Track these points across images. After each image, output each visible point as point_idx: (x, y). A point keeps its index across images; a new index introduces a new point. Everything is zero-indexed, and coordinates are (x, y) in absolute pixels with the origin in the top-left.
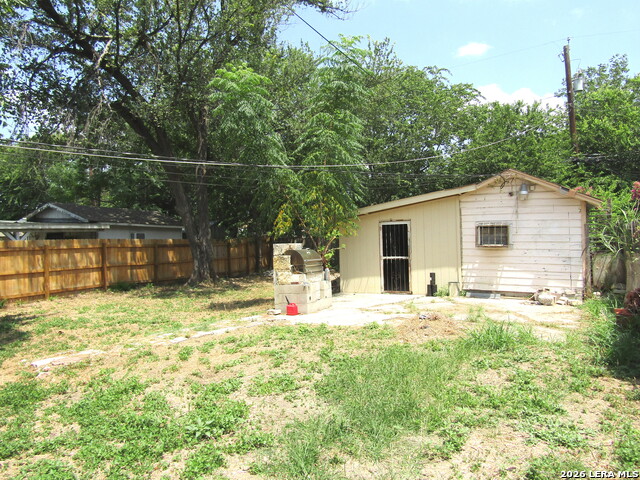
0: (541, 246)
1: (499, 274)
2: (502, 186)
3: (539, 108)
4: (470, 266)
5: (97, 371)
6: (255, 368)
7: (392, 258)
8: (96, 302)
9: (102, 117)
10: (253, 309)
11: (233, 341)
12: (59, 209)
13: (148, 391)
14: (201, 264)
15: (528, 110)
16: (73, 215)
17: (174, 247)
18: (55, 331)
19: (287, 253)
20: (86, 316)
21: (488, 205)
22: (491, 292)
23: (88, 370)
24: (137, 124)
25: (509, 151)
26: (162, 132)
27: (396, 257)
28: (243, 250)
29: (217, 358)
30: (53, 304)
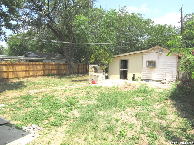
0: (164, 67)
1: (152, 75)
2: (154, 50)
3: (172, 27)
4: (144, 73)
5: (44, 94)
6: (82, 94)
7: (123, 69)
8: (43, 79)
9: (44, 29)
10: (84, 82)
11: (77, 89)
12: (32, 53)
13: (56, 98)
14: (71, 69)
15: (168, 27)
16: (36, 55)
17: (63, 65)
18: (33, 85)
19: (93, 67)
20: (40, 82)
21: (150, 55)
22: (150, 80)
23: (42, 93)
24: (54, 30)
25: (161, 39)
26: (60, 33)
27: (124, 69)
28: (83, 66)
29: (73, 92)
30: (31, 79)
